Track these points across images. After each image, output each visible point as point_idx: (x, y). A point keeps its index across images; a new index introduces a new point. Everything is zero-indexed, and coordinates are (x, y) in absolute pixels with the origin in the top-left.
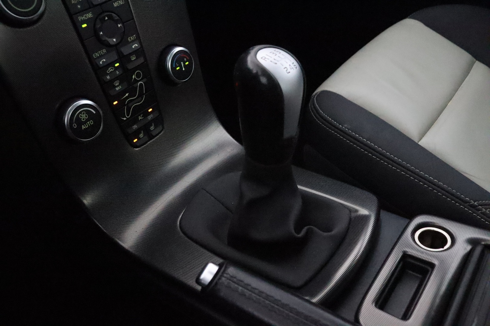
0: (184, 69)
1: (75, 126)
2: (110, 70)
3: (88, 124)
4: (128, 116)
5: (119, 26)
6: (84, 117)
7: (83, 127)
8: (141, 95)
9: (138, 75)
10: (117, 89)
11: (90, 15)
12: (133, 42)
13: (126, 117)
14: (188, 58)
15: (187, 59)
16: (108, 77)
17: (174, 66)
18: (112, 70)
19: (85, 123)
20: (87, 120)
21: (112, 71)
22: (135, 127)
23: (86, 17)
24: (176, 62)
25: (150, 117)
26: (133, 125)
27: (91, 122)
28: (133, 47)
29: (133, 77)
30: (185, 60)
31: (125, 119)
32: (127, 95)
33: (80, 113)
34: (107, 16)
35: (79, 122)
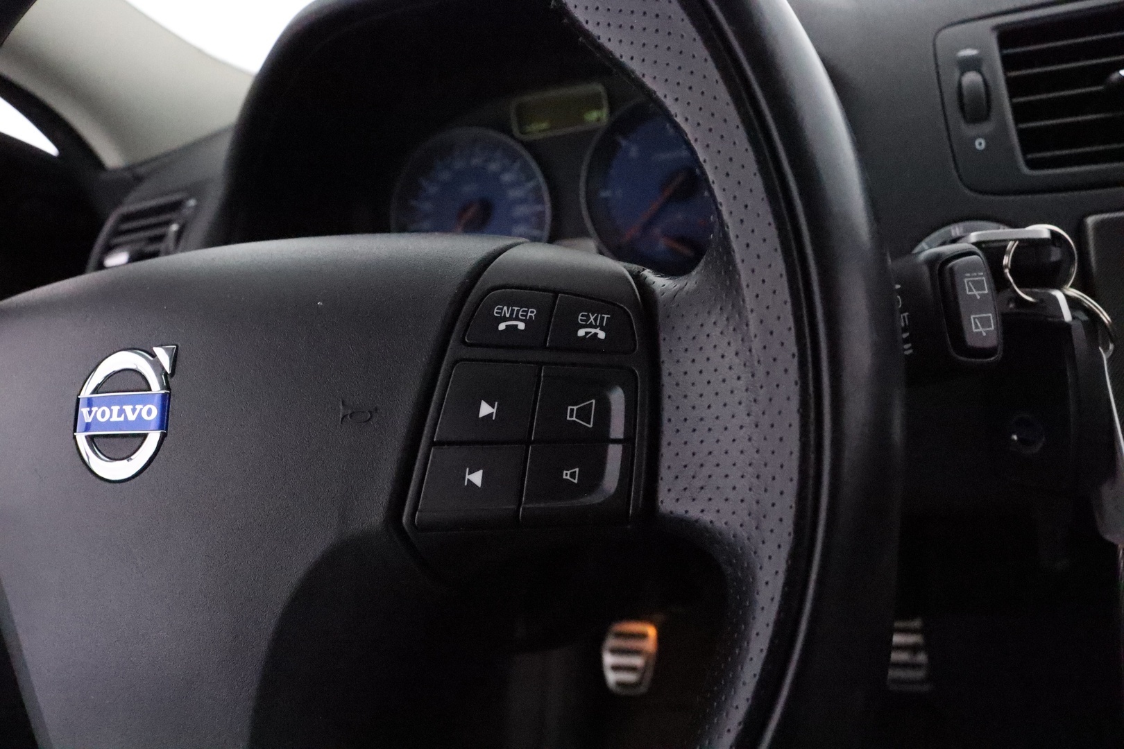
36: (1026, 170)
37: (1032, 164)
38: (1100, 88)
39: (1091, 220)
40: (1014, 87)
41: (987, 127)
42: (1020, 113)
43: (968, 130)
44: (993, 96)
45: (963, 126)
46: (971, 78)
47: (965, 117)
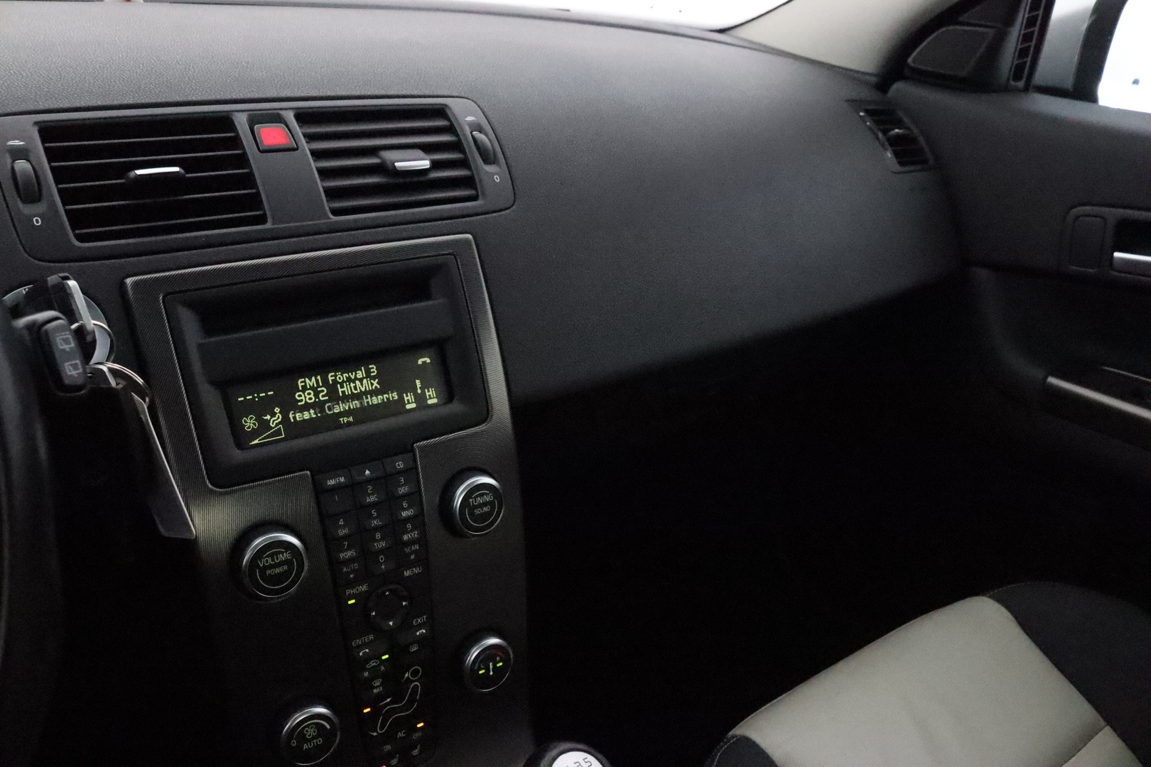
0: (491, 673)
1: (294, 743)
2: (373, 664)
3: (314, 743)
4: (380, 730)
5: (404, 603)
6: (311, 732)
7: (305, 746)
8: (411, 701)
9: (415, 673)
10: (375, 691)
11: (364, 588)
12: (420, 627)
13: (377, 733)
14: (503, 656)
15: (501, 658)
16: (366, 674)
17: (476, 668)
18: (375, 664)
19: (310, 741)
20: (314, 738)
21: (374, 666)
22: (388, 747)
23: (357, 590)
24: (481, 662)
25: (416, 736)
26: (386, 745)
27: (320, 741)
28: (418, 634)
29: (407, 675)
30: (498, 659)
31: (375, 734)
32: (389, 700)
33: (308, 726)
34: (390, 591)
35: (302, 738)
36: (77, 243)
37: (81, 238)
38: (123, 181)
39: (129, 281)
40: (59, 175)
41: (41, 207)
42: (66, 197)
43: (26, 209)
44: (43, 183)
45: (21, 205)
46: (21, 165)
47: (20, 197)
